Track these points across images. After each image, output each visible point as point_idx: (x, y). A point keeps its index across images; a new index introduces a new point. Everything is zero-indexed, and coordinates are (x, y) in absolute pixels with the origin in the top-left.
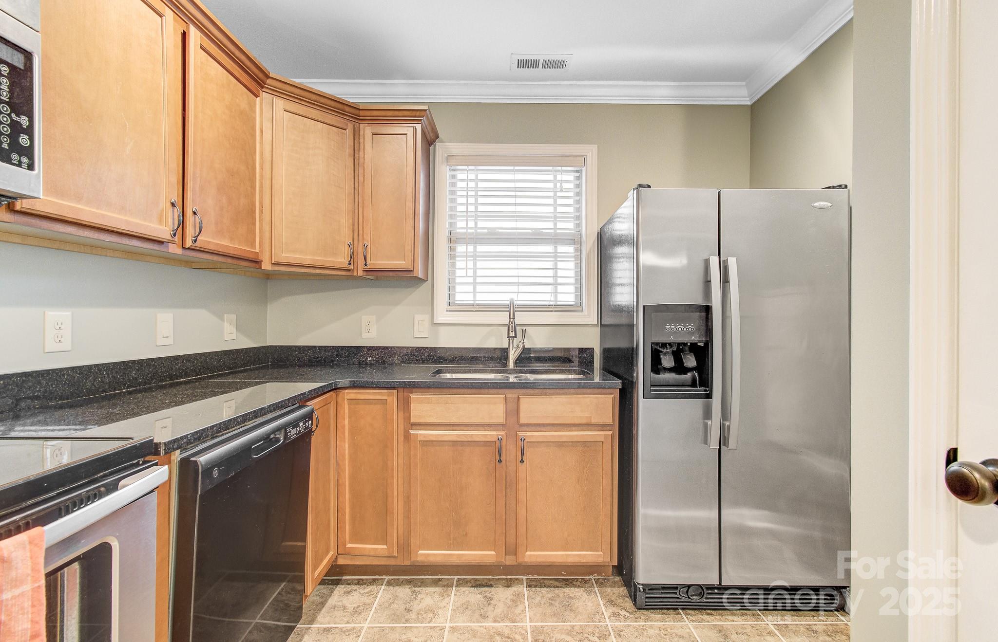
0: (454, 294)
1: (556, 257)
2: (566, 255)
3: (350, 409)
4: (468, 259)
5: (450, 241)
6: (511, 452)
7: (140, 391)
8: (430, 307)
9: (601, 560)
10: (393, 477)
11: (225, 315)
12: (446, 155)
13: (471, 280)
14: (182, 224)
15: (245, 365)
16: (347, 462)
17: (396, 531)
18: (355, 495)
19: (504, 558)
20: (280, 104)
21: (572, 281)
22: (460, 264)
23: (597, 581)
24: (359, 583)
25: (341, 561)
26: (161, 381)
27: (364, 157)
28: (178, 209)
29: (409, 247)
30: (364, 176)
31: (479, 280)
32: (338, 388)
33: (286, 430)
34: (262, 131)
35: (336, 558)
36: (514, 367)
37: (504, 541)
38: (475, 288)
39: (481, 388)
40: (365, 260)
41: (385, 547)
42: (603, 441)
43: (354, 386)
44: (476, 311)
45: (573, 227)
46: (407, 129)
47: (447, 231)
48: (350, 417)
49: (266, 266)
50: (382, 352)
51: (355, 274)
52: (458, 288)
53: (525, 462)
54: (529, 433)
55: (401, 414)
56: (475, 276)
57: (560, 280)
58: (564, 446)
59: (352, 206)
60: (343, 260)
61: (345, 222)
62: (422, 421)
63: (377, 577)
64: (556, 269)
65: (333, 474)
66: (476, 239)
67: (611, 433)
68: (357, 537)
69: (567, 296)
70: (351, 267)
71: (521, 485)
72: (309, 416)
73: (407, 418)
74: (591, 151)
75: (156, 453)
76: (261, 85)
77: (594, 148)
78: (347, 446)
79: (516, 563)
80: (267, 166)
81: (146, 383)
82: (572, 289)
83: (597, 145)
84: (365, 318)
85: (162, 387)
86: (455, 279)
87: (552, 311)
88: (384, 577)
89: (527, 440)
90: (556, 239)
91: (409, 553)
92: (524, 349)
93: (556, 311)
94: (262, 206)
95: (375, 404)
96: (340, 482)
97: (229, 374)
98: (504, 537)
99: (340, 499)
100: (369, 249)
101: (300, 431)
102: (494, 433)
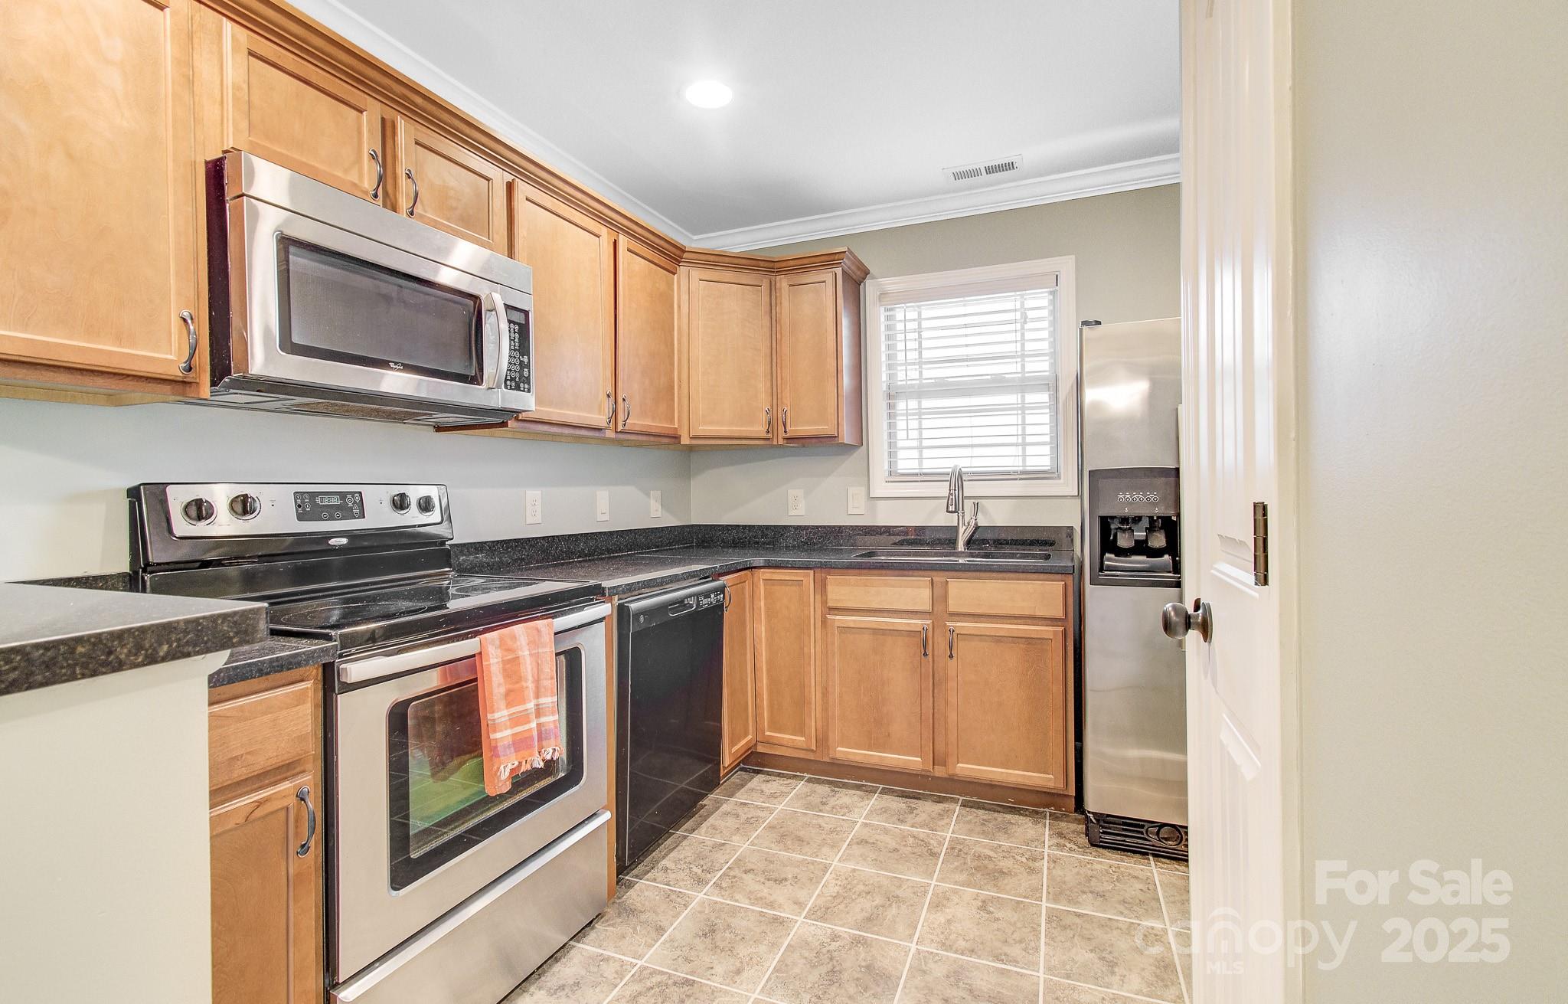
0: (896, 462)
1: (1023, 408)
2: (1036, 406)
3: (765, 589)
4: (909, 417)
5: (889, 396)
6: (940, 644)
7: (586, 561)
8: (866, 479)
9: (1051, 785)
10: (809, 664)
11: (652, 492)
12: (878, 293)
13: (915, 443)
14: (615, 411)
15: (670, 544)
16: (764, 645)
17: (813, 724)
18: (772, 681)
19: (932, 767)
20: (696, 273)
21: (1047, 439)
22: (901, 424)
23: (1051, 815)
24: (779, 775)
25: (760, 749)
26: (602, 554)
27: (781, 313)
28: (612, 399)
29: (832, 409)
30: (781, 334)
31: (925, 443)
32: (755, 567)
33: (698, 598)
34: (679, 307)
35: (756, 745)
36: (965, 549)
37: (931, 747)
38: (921, 453)
39: (903, 569)
40: (785, 428)
41: (803, 739)
42: (1051, 638)
43: (769, 566)
44: (921, 481)
45: (1048, 369)
46: (827, 276)
47: (885, 385)
48: (766, 598)
49: (685, 441)
50: (811, 532)
51: (775, 443)
52: (901, 454)
53: (955, 659)
54: (959, 624)
55: (818, 597)
56: (920, 439)
57: (1029, 439)
58: (1002, 642)
59: (769, 367)
60: (761, 428)
61: (762, 386)
62: (839, 605)
63: (798, 774)
64: (1024, 424)
65: (749, 656)
66: (921, 392)
67: (1061, 629)
68: (775, 726)
69: (1039, 458)
70: (770, 435)
71: (952, 684)
72: (722, 590)
73: (824, 602)
74: (1065, 265)
75: (604, 595)
76: (677, 261)
77: (1070, 260)
78: (763, 629)
79: (945, 776)
80: (685, 339)
81: (590, 555)
82: (1046, 450)
83: (1074, 256)
84: (792, 492)
85: (602, 559)
86: (896, 443)
87: (1016, 479)
88: (805, 774)
89: (957, 632)
90: (1024, 385)
91: (828, 748)
92: (977, 528)
93: (1021, 479)
94: (680, 381)
95: (792, 585)
96: (757, 665)
97: (657, 551)
98: (931, 744)
99: (758, 684)
100: (788, 414)
101: (711, 602)
102: (919, 622)
